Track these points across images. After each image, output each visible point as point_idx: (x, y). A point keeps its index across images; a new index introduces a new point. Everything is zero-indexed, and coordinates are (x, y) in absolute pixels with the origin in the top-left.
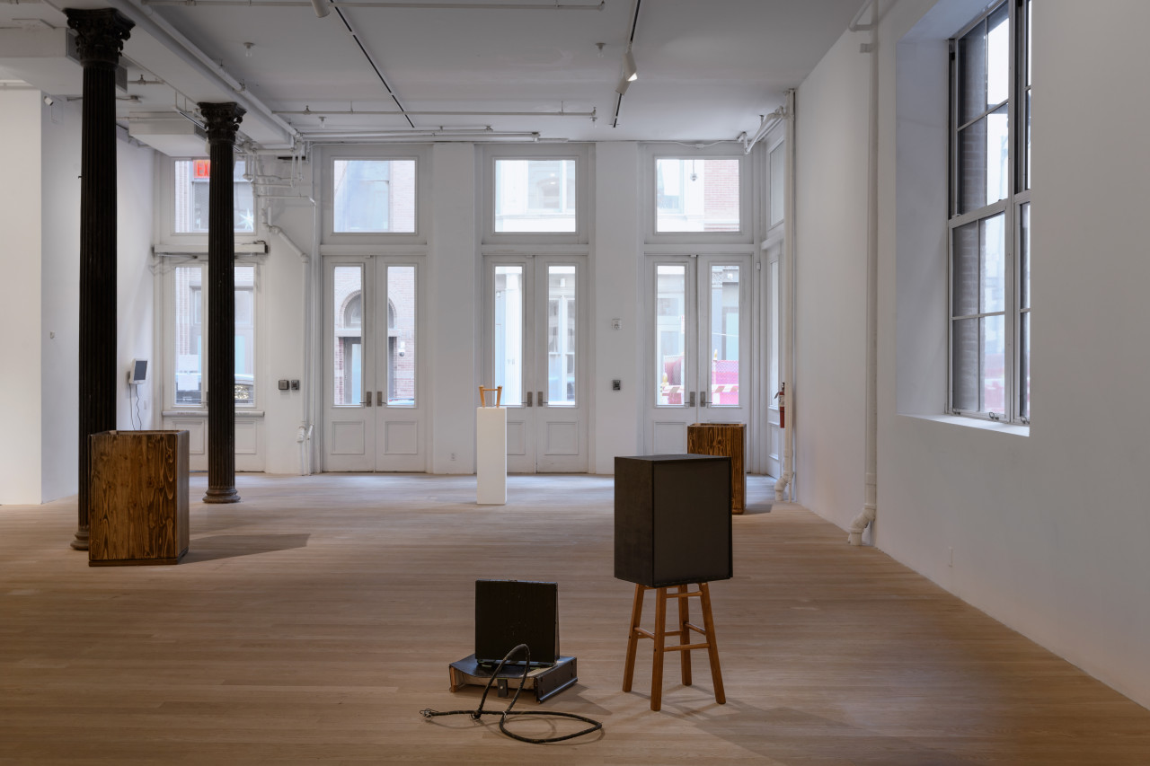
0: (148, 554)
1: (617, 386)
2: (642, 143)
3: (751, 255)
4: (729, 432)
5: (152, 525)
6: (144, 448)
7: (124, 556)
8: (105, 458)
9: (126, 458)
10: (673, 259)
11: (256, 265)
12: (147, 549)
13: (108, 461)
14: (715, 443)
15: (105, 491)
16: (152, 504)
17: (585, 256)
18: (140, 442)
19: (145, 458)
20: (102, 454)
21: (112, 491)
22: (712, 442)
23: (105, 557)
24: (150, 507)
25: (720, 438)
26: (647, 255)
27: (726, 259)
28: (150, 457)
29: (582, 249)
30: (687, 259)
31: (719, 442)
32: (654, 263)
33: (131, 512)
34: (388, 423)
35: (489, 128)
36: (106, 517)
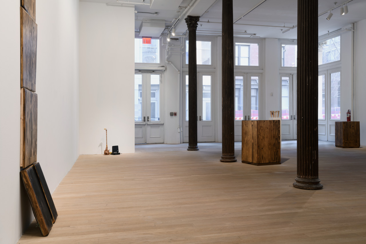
0: (274, 161)
5: (275, 151)
6: (272, 124)
7: (267, 162)
8: (262, 128)
9: (267, 128)
10: (286, 75)
11: (160, 74)
12: (273, 159)
13: (263, 129)
15: (262, 140)
16: (274, 144)
17: (261, 74)
18: (271, 123)
19: (273, 128)
20: (261, 127)
21: (264, 139)
23: (263, 162)
24: (274, 145)
25: (353, 125)
26: (280, 74)
28: (274, 128)
29: (261, 71)
30: (290, 75)
33: (269, 146)
34: (203, 126)
36: (262, 149)
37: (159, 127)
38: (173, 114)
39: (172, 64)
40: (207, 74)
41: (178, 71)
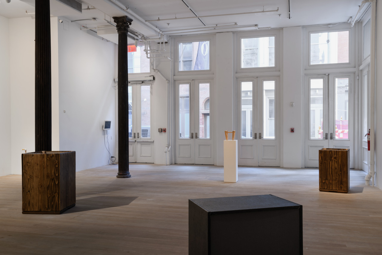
0: (47, 209)
1: (292, 130)
2: (304, 27)
3: (354, 73)
4: (340, 153)
5: (49, 196)
6: (45, 160)
7: (37, 210)
8: (29, 164)
9: (38, 165)
10: (317, 76)
11: (151, 85)
12: (47, 206)
13: (30, 165)
14: (333, 158)
15: (29, 180)
16: (49, 186)
17: (279, 76)
18: (44, 158)
19: (46, 165)
20: (27, 163)
21: (32, 180)
22: (331, 158)
23: (29, 210)
24: (48, 188)
25: (335, 156)
26: (306, 75)
27: (342, 75)
28: (48, 164)
29: (277, 73)
30: (324, 76)
31: (335, 158)
32: (309, 78)
33: (40, 189)
34: (199, 145)
35: (236, 24)
36: (29, 191)
37: (150, 145)
38: (162, 131)
39: (158, 73)
40: (204, 81)
41: (165, 80)
